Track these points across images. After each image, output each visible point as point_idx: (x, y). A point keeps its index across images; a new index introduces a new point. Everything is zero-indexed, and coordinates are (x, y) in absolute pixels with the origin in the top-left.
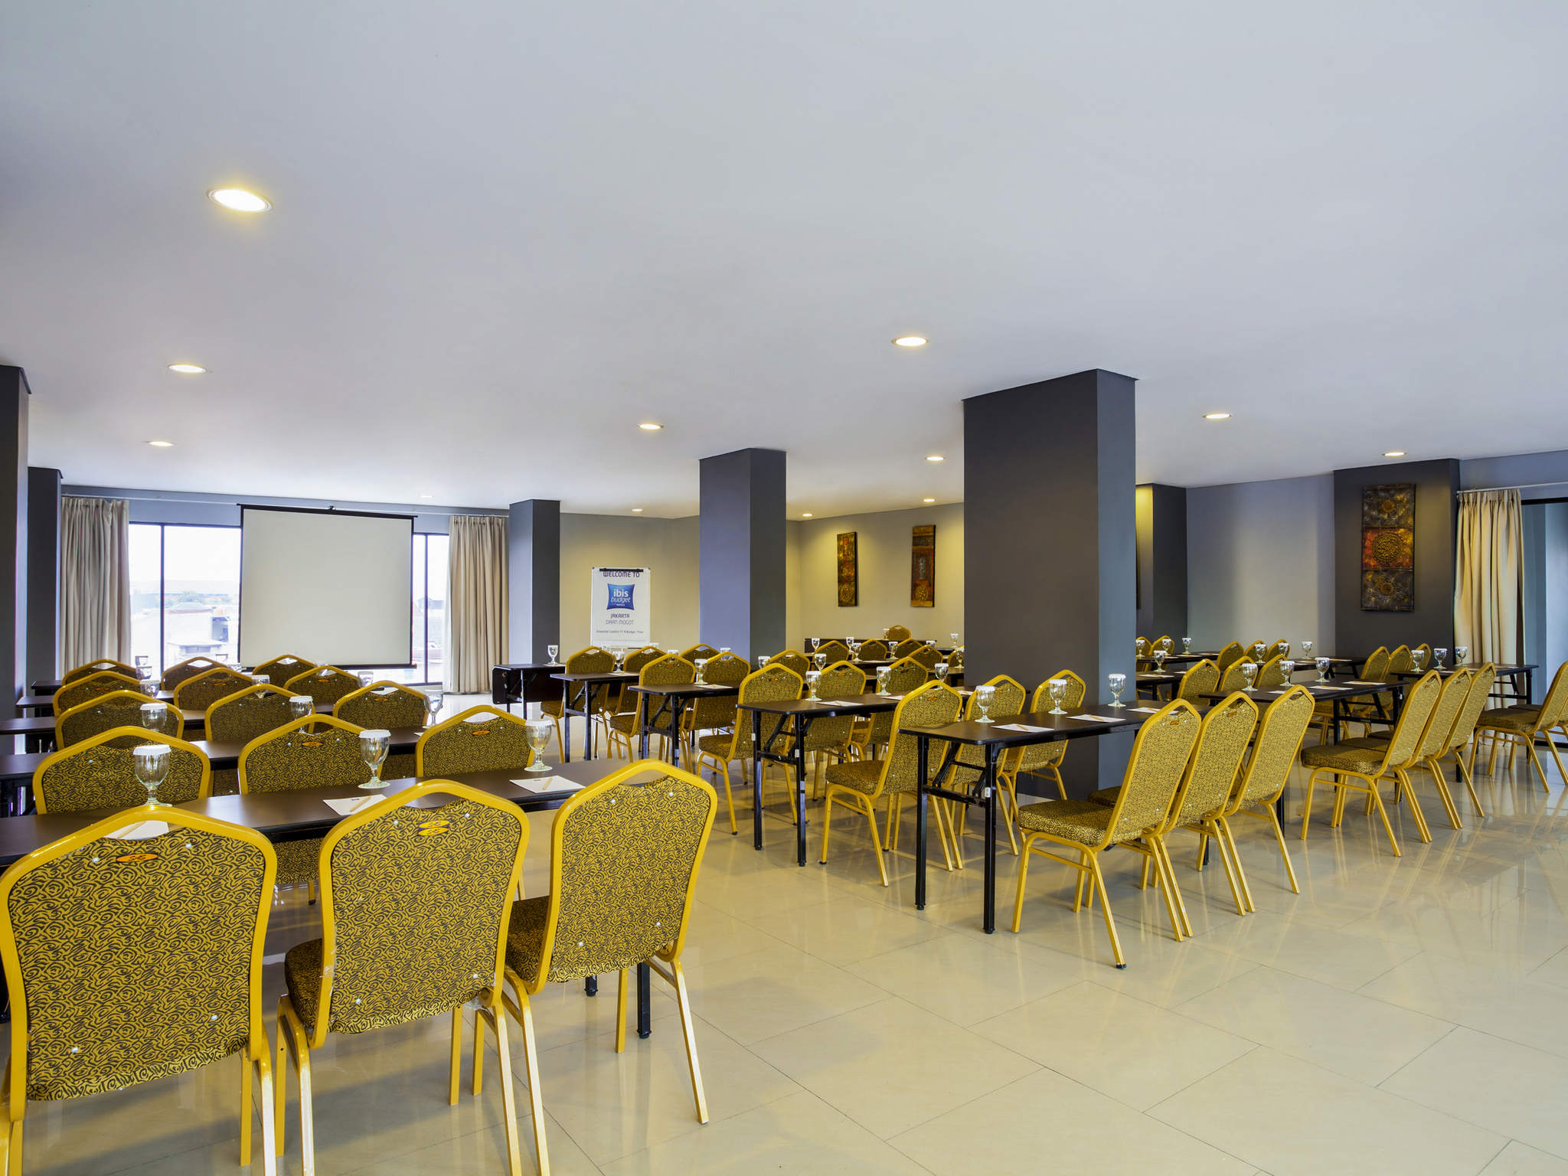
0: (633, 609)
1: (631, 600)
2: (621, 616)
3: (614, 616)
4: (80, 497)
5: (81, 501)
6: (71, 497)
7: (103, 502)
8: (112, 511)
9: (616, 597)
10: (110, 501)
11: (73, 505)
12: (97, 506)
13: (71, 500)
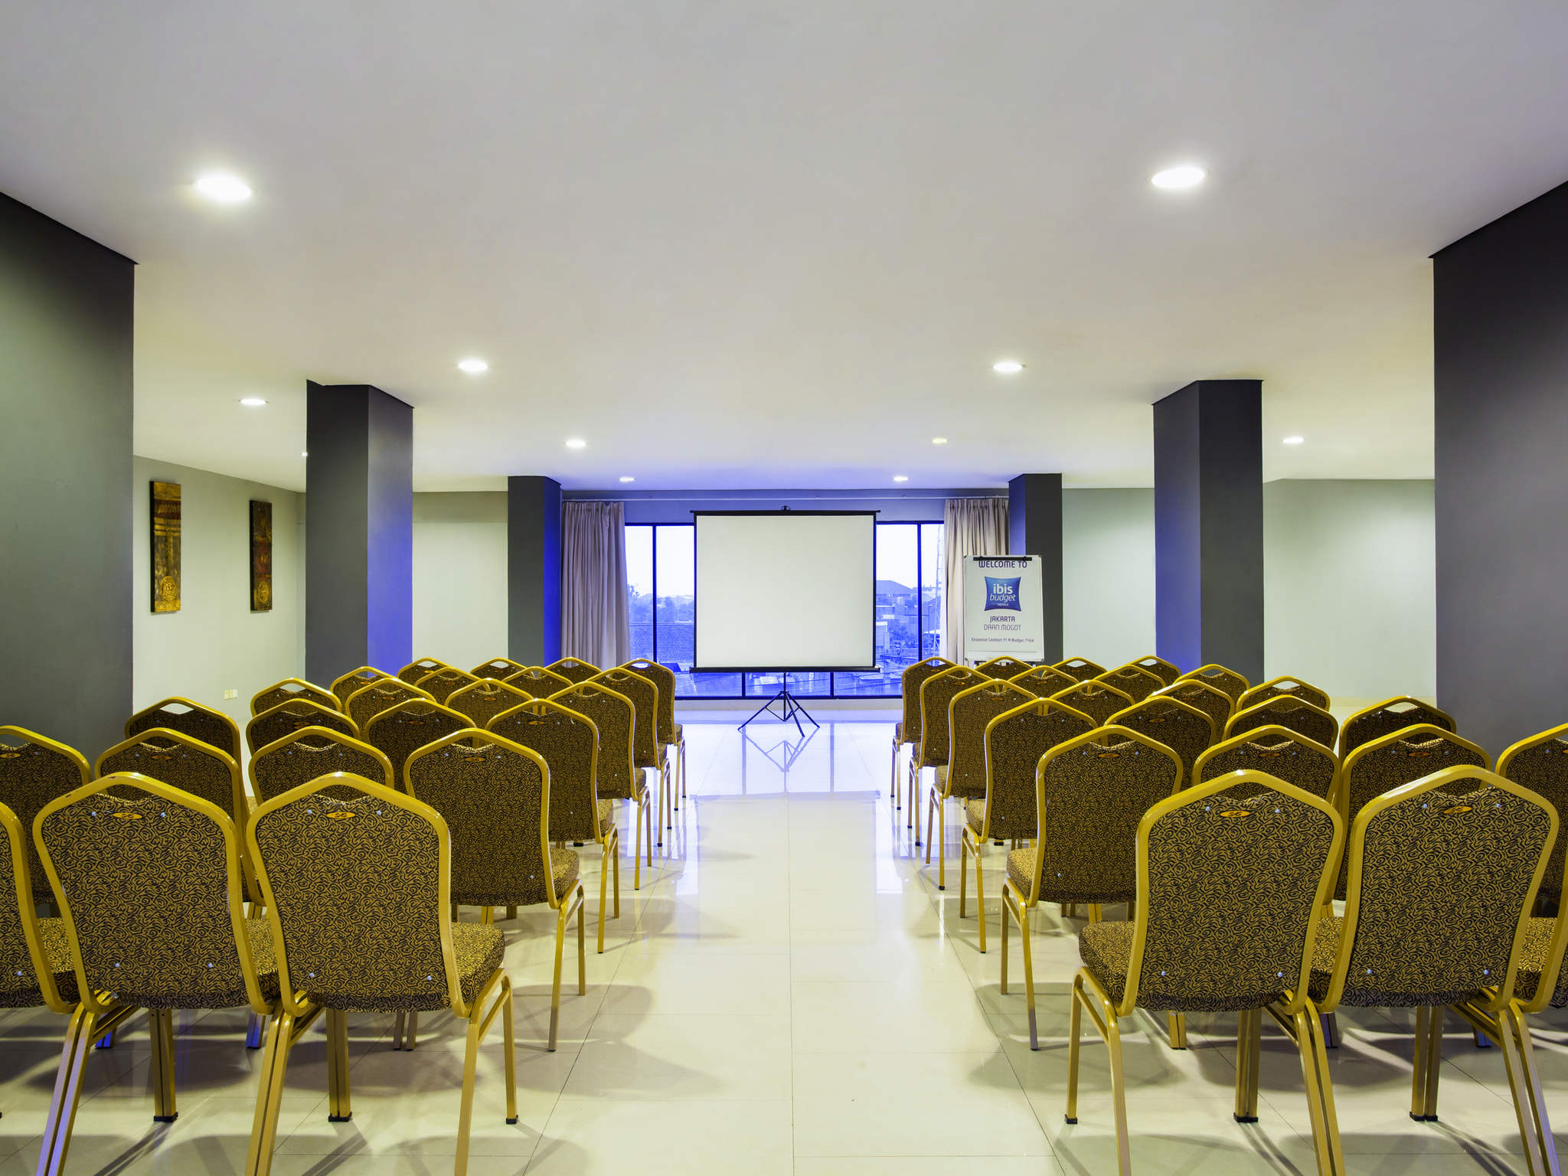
0: (1020, 610)
1: (1017, 598)
2: (1004, 619)
3: (994, 619)
4: (584, 502)
5: (584, 506)
6: (577, 502)
7: (602, 505)
8: (609, 513)
9: (997, 595)
10: (607, 503)
11: (578, 510)
12: (597, 509)
13: (576, 506)
